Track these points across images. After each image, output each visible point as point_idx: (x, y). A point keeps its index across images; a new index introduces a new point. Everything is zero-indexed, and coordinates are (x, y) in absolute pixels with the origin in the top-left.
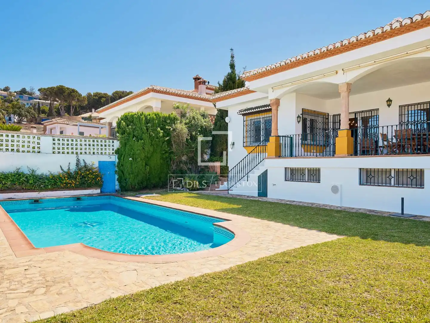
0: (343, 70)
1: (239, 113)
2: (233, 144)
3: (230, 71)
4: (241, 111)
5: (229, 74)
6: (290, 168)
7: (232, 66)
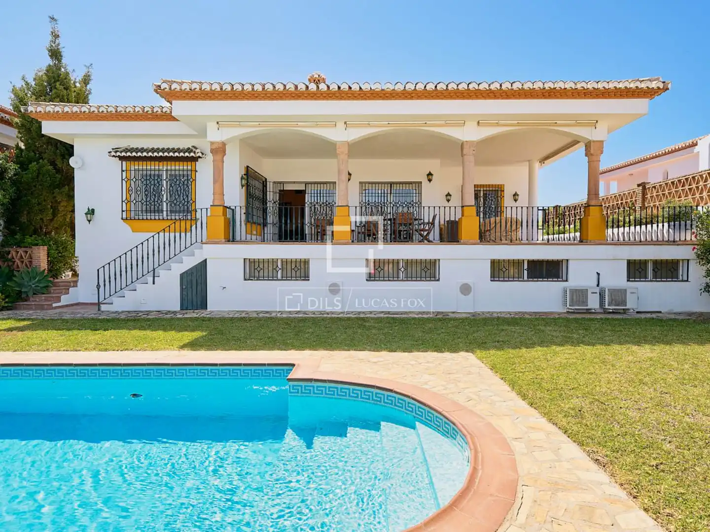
0: (345, 123)
1: (113, 154)
2: (91, 212)
3: (48, 61)
4: (116, 150)
5: (49, 69)
6: (249, 259)
7: (55, 54)
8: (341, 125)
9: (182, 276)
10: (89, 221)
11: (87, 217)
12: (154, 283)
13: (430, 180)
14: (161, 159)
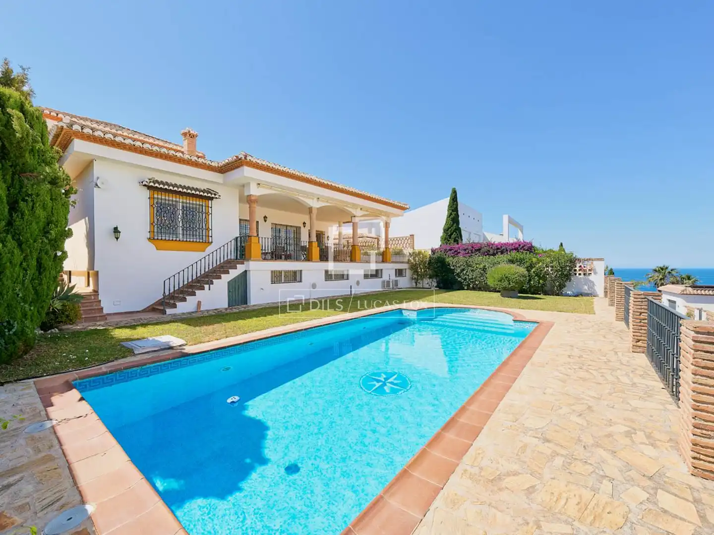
8: (315, 199)
9: (229, 283)
10: (117, 239)
11: (115, 235)
12: (209, 290)
13: (304, 227)
14: (193, 195)
